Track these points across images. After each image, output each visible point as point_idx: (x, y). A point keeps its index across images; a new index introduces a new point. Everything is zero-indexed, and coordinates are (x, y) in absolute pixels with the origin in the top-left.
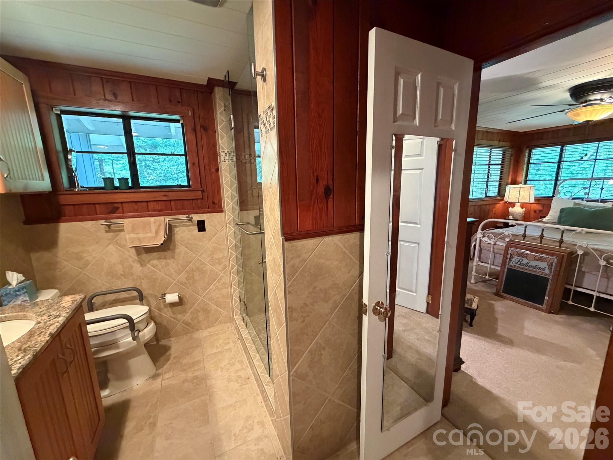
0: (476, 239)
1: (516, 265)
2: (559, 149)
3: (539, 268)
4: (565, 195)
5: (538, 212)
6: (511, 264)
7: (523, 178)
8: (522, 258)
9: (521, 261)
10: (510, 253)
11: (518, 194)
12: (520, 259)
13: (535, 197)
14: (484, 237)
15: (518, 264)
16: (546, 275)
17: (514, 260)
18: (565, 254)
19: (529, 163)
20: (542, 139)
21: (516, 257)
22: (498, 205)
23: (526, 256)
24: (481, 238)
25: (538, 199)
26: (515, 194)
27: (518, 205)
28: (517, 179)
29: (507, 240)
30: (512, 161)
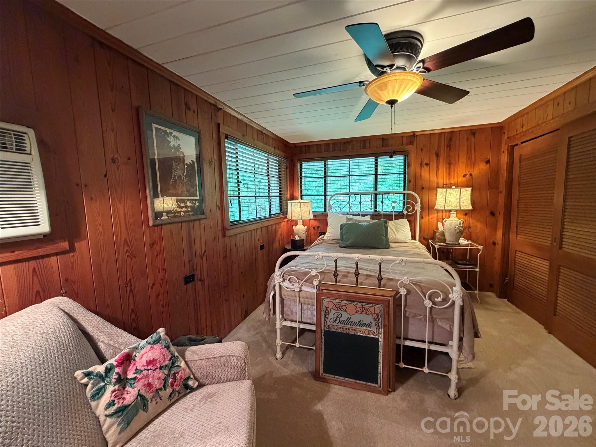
0: (275, 286)
1: (334, 324)
2: (323, 163)
3: (364, 325)
4: (335, 210)
5: (316, 228)
6: (329, 323)
7: (300, 193)
8: (341, 312)
9: (339, 316)
10: (324, 306)
11: (300, 211)
12: (338, 314)
13: (314, 212)
14: (284, 281)
15: (337, 321)
16: (374, 335)
17: (330, 316)
18: (390, 298)
19: (301, 178)
20: (309, 152)
21: (333, 312)
22: (283, 224)
23: (344, 307)
24: (281, 284)
25: (316, 215)
26: (296, 210)
27: (300, 222)
28: (295, 195)
29: (316, 283)
30: (288, 174)
